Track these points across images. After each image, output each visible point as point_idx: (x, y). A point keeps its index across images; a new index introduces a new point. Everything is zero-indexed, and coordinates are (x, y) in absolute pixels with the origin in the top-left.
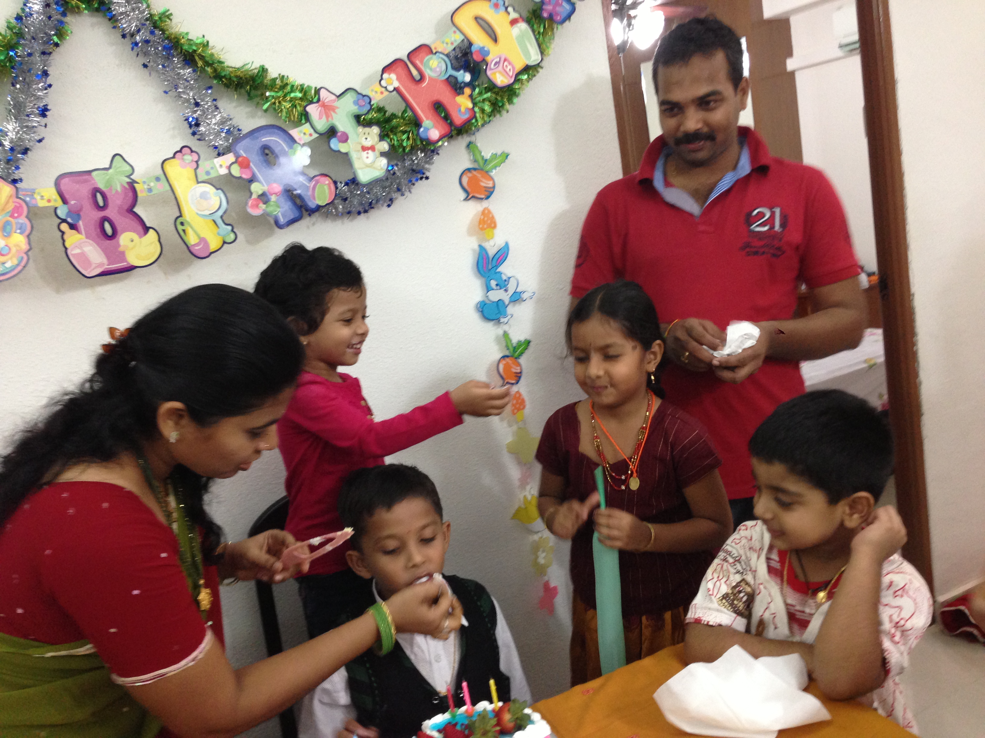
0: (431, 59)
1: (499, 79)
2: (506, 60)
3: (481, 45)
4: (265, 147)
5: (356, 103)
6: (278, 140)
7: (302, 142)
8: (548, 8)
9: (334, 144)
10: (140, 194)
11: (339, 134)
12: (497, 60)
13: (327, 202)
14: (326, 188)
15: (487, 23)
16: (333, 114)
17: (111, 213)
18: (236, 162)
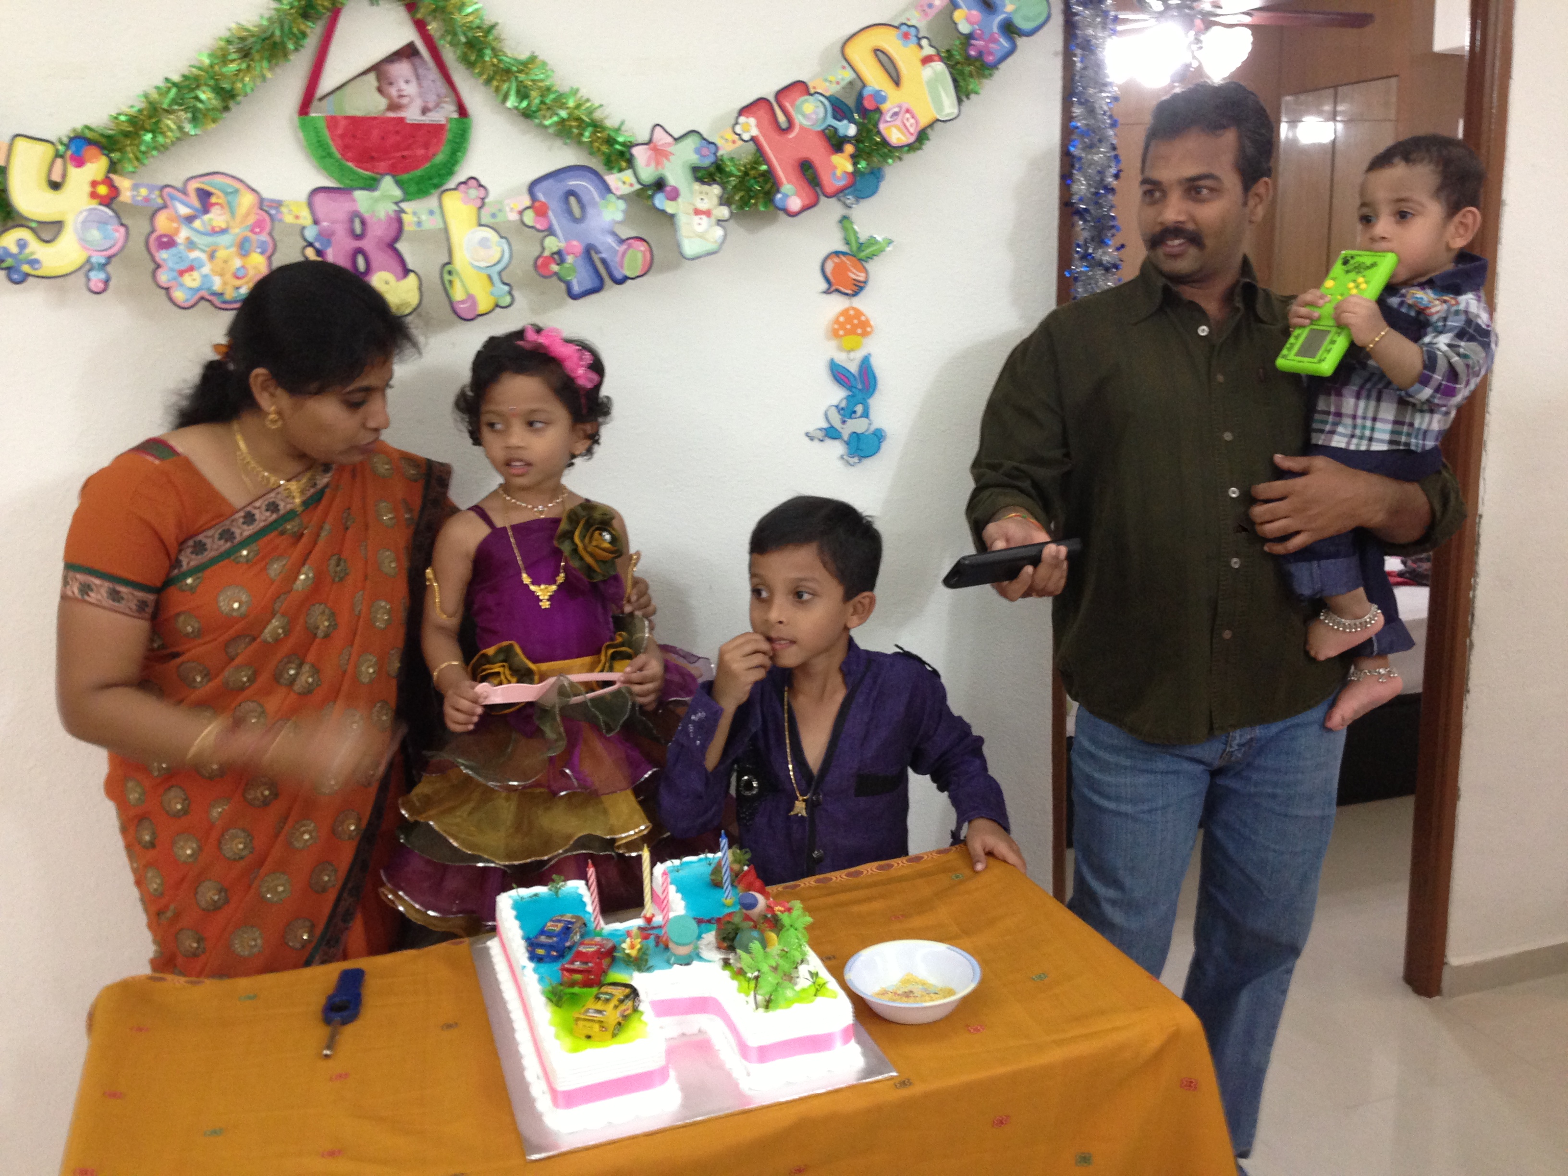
0: (806, 101)
1: (895, 136)
2: (908, 111)
3: (877, 88)
4: (571, 193)
5: (698, 151)
6: (589, 186)
7: (619, 193)
8: (979, 43)
9: (660, 201)
10: (407, 228)
11: (668, 189)
12: (896, 110)
13: (638, 274)
14: (640, 256)
15: (890, 58)
16: (665, 161)
17: (367, 244)
18: (532, 206)
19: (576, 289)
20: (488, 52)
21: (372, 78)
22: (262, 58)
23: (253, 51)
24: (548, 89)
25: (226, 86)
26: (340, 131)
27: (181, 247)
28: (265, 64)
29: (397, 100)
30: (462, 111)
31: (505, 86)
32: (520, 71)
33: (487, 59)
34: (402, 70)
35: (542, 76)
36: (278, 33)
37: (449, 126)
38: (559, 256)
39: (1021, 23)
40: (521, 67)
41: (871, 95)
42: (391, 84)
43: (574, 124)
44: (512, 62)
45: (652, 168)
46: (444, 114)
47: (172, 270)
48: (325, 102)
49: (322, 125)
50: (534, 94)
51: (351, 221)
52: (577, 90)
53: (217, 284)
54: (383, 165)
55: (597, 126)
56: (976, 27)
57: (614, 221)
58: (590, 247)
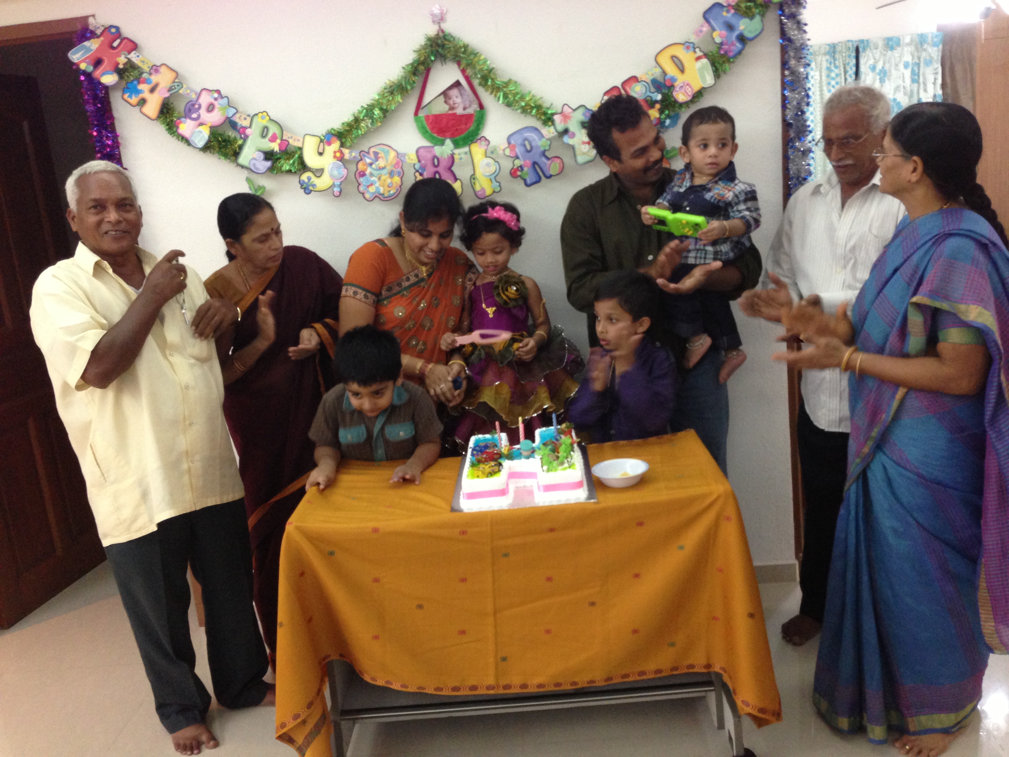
0: (636, 85)
1: (681, 97)
2: (688, 85)
3: (672, 75)
4: (526, 139)
5: (584, 114)
6: (534, 136)
7: (547, 137)
8: (725, 47)
9: (566, 139)
10: (456, 161)
11: (570, 133)
12: (682, 85)
13: (557, 173)
14: (558, 165)
15: (680, 60)
16: (569, 121)
17: (440, 169)
18: (509, 147)
19: (529, 182)
20: (490, 80)
21: (442, 97)
22: (398, 94)
23: (395, 90)
24: (517, 93)
25: (385, 107)
26: (430, 121)
27: (368, 176)
28: (399, 96)
29: (452, 105)
30: (481, 106)
31: (499, 94)
32: (505, 87)
33: (489, 83)
34: (454, 92)
35: (513, 88)
36: (403, 83)
37: (475, 114)
38: (521, 168)
39: (748, 35)
40: (504, 85)
41: (669, 79)
42: (450, 99)
43: (527, 107)
44: (501, 83)
45: (563, 124)
46: (473, 109)
47: (364, 186)
48: (425, 108)
49: (423, 119)
50: (510, 96)
51: (433, 160)
52: (530, 93)
53: (382, 190)
54: (448, 134)
55: (539, 107)
56: (724, 39)
57: (545, 151)
58: (535, 163)
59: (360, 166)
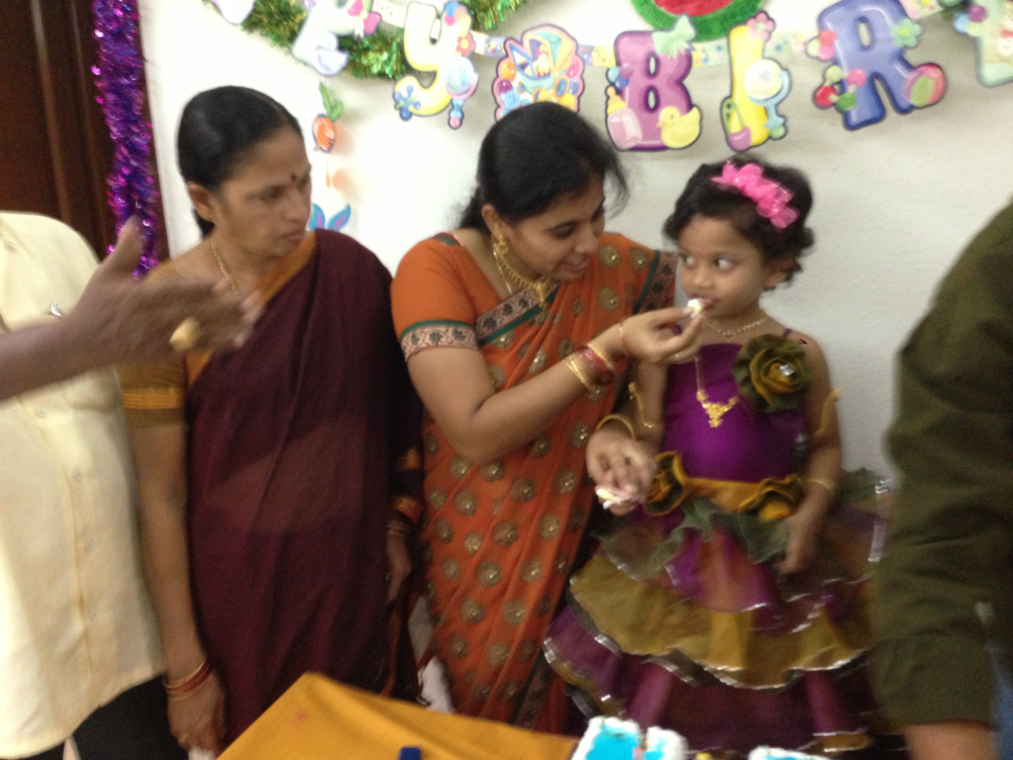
6: (883, 13)
9: (962, 22)
10: (696, 66)
13: (927, 101)
14: (932, 82)
17: (660, 82)
18: (818, 37)
19: (854, 119)
27: (515, 90)
38: (840, 86)
51: (648, 62)
57: (906, 47)
58: (875, 76)
59: (504, 67)
